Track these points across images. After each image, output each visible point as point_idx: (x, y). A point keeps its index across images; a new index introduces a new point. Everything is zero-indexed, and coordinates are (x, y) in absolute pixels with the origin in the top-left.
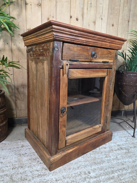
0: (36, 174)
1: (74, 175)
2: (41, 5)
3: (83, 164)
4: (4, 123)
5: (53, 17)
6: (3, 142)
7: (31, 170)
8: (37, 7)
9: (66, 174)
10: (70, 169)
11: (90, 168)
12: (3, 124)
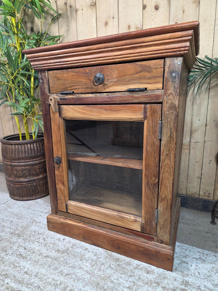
0: (19, 252)
1: (50, 280)
2: (95, 4)
3: (79, 275)
4: (41, 176)
5: (113, 18)
6: (39, 200)
7: (21, 244)
8: (90, 10)
9: (44, 272)
10: (56, 269)
11: (81, 287)
12: (38, 177)
